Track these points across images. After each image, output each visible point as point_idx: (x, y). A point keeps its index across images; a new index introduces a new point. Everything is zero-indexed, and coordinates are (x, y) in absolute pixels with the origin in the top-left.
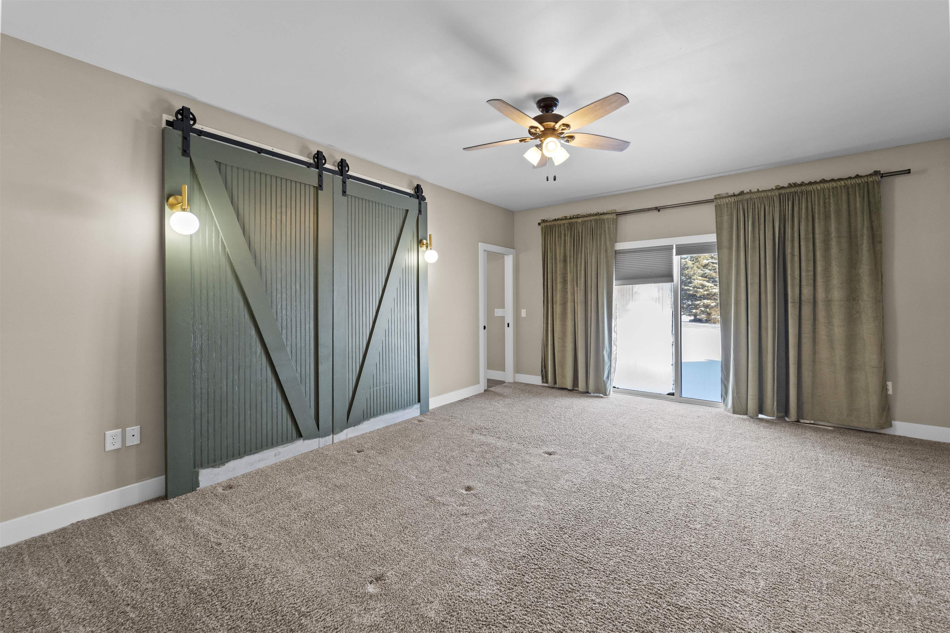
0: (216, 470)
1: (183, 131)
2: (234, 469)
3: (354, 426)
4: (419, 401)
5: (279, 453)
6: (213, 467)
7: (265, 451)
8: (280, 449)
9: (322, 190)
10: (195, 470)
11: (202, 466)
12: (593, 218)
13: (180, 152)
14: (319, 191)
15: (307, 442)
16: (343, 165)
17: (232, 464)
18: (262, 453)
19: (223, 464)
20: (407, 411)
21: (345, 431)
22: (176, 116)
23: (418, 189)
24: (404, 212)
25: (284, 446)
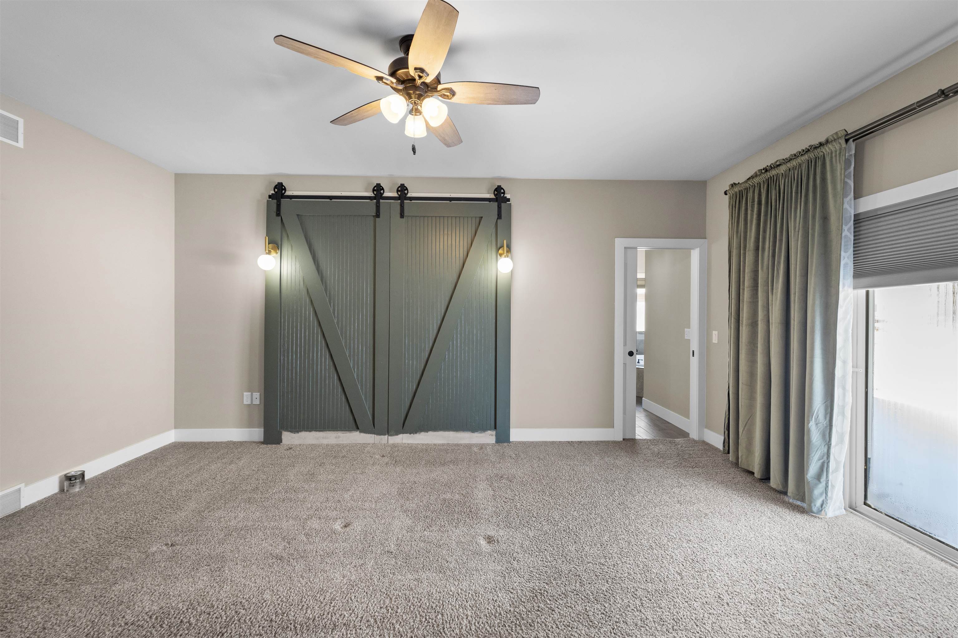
0: (293, 435)
1: (276, 199)
2: (305, 438)
3: (410, 434)
4: (495, 428)
5: (339, 437)
6: (291, 432)
7: (328, 432)
8: (340, 434)
9: (379, 217)
10: (281, 430)
11: (287, 430)
12: (803, 158)
13: (275, 214)
14: (377, 219)
15: (362, 434)
16: (402, 189)
17: (303, 434)
18: (325, 432)
19: (298, 432)
20: (476, 435)
21: (401, 436)
22: (274, 190)
23: (499, 191)
24: (478, 220)
25: (343, 432)
